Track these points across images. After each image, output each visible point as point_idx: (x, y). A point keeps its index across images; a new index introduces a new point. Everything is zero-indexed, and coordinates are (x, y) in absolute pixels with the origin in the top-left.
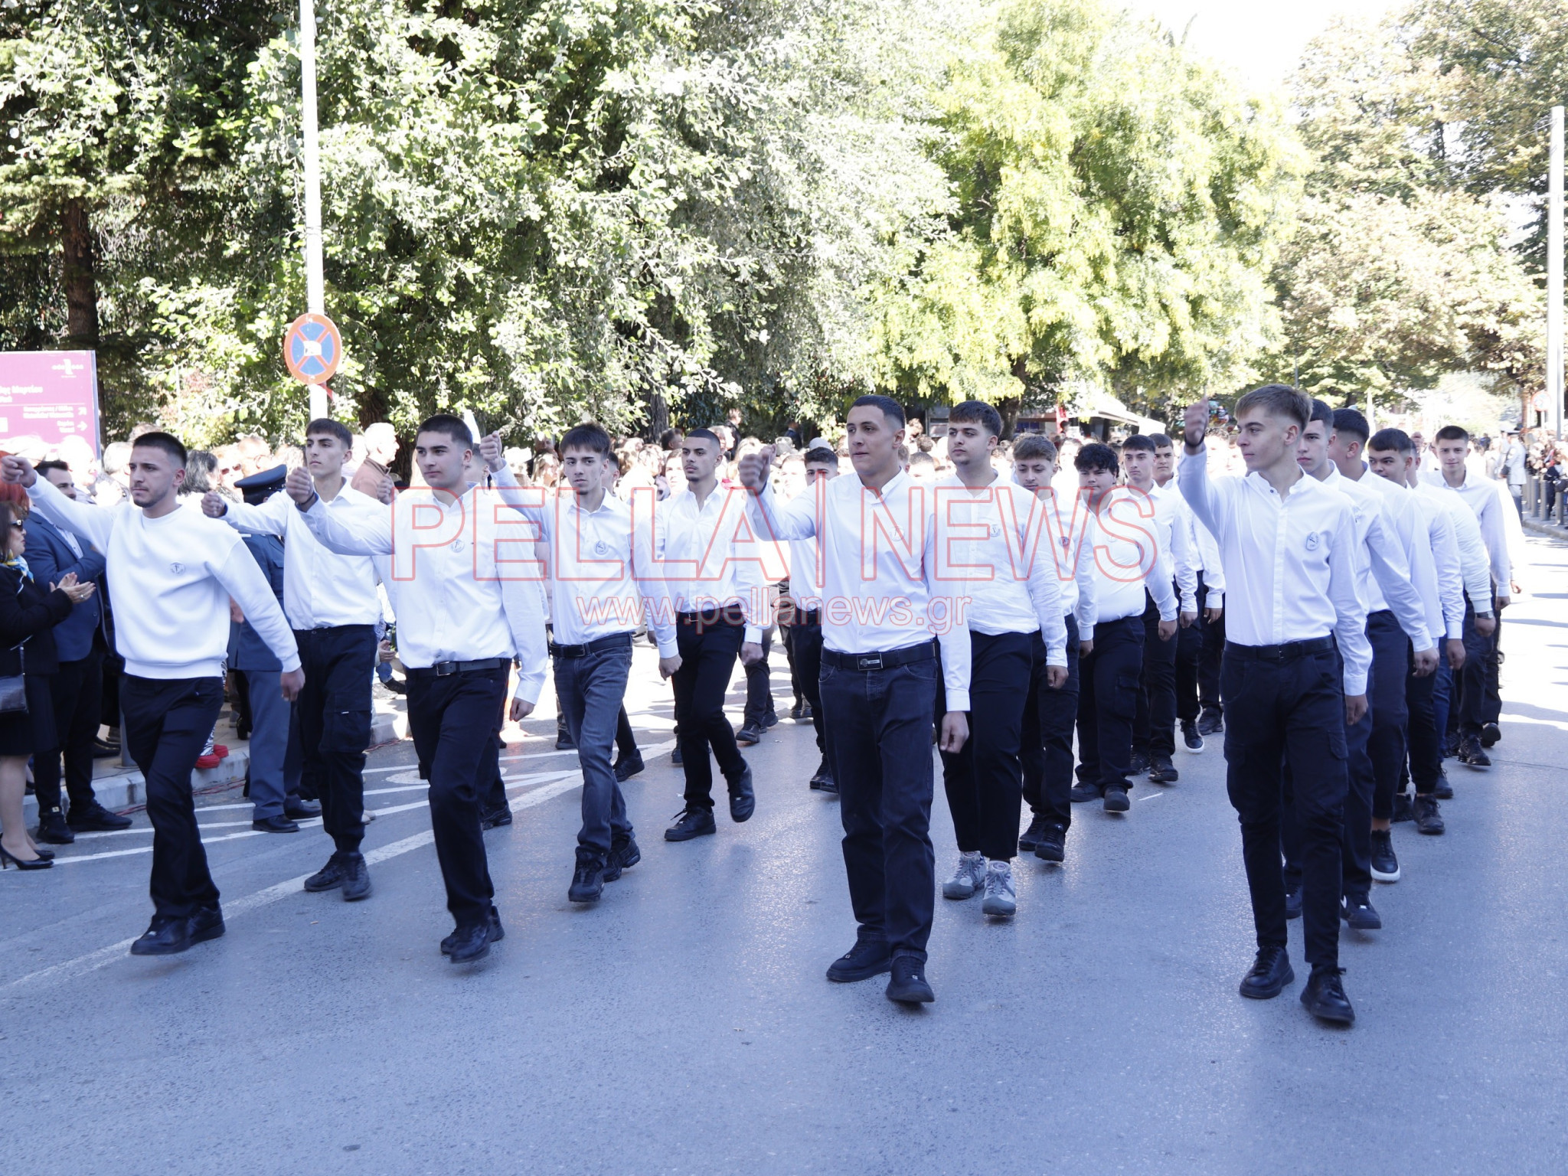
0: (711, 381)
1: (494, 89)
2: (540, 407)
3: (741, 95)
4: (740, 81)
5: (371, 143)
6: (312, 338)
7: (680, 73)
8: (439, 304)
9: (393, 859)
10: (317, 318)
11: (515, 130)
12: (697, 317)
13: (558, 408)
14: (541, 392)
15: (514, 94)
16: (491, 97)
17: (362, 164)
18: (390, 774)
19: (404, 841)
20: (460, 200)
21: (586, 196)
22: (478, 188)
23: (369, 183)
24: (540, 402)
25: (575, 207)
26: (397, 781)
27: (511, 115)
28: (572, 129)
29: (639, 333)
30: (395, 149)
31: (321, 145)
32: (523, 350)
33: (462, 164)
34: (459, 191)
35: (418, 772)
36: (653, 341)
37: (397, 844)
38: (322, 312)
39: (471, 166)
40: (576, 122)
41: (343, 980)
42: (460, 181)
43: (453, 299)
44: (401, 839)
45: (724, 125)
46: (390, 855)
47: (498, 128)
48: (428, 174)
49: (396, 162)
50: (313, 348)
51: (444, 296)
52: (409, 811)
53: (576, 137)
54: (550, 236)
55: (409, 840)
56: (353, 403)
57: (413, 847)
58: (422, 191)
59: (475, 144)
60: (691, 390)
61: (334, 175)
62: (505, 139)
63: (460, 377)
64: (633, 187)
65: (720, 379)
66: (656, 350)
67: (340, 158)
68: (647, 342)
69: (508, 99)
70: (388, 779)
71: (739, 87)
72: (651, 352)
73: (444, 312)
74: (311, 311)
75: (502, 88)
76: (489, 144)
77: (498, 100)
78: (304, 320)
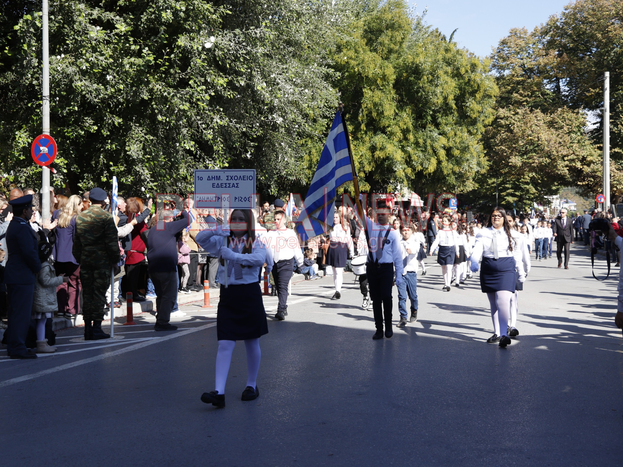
1: (131, 43)
2: (148, 182)
3: (239, 50)
4: (239, 44)
6: (43, 146)
7: (213, 39)
8: (103, 135)
10: (46, 136)
11: (139, 61)
13: (156, 184)
14: (149, 176)
15: (140, 46)
16: (130, 45)
17: (69, 72)
18: (71, 338)
19: (72, 363)
20: (113, 90)
21: (170, 90)
23: (71, 81)
24: (148, 180)
25: (165, 94)
26: (74, 341)
27: (139, 54)
28: (166, 60)
29: (194, 153)
30: (83, 67)
31: (50, 63)
32: (141, 157)
33: (115, 74)
34: (113, 86)
36: (200, 156)
37: (70, 364)
38: (48, 134)
39: (119, 76)
40: (167, 57)
42: (114, 82)
43: (109, 133)
46: (65, 368)
47: (132, 59)
48: (101, 79)
49: (84, 73)
50: (44, 149)
51: (105, 133)
52: (77, 352)
53: (167, 64)
54: (155, 106)
55: (75, 362)
56: (62, 177)
57: (75, 365)
58: (95, 86)
59: (122, 65)
61: (56, 77)
62: (135, 65)
63: (112, 168)
64: (191, 87)
66: (201, 160)
67: (59, 69)
68: (198, 156)
69: (138, 47)
70: (70, 340)
72: (199, 161)
73: (104, 139)
74: (44, 133)
75: (135, 43)
76: (128, 66)
77: (133, 47)
78: (40, 137)
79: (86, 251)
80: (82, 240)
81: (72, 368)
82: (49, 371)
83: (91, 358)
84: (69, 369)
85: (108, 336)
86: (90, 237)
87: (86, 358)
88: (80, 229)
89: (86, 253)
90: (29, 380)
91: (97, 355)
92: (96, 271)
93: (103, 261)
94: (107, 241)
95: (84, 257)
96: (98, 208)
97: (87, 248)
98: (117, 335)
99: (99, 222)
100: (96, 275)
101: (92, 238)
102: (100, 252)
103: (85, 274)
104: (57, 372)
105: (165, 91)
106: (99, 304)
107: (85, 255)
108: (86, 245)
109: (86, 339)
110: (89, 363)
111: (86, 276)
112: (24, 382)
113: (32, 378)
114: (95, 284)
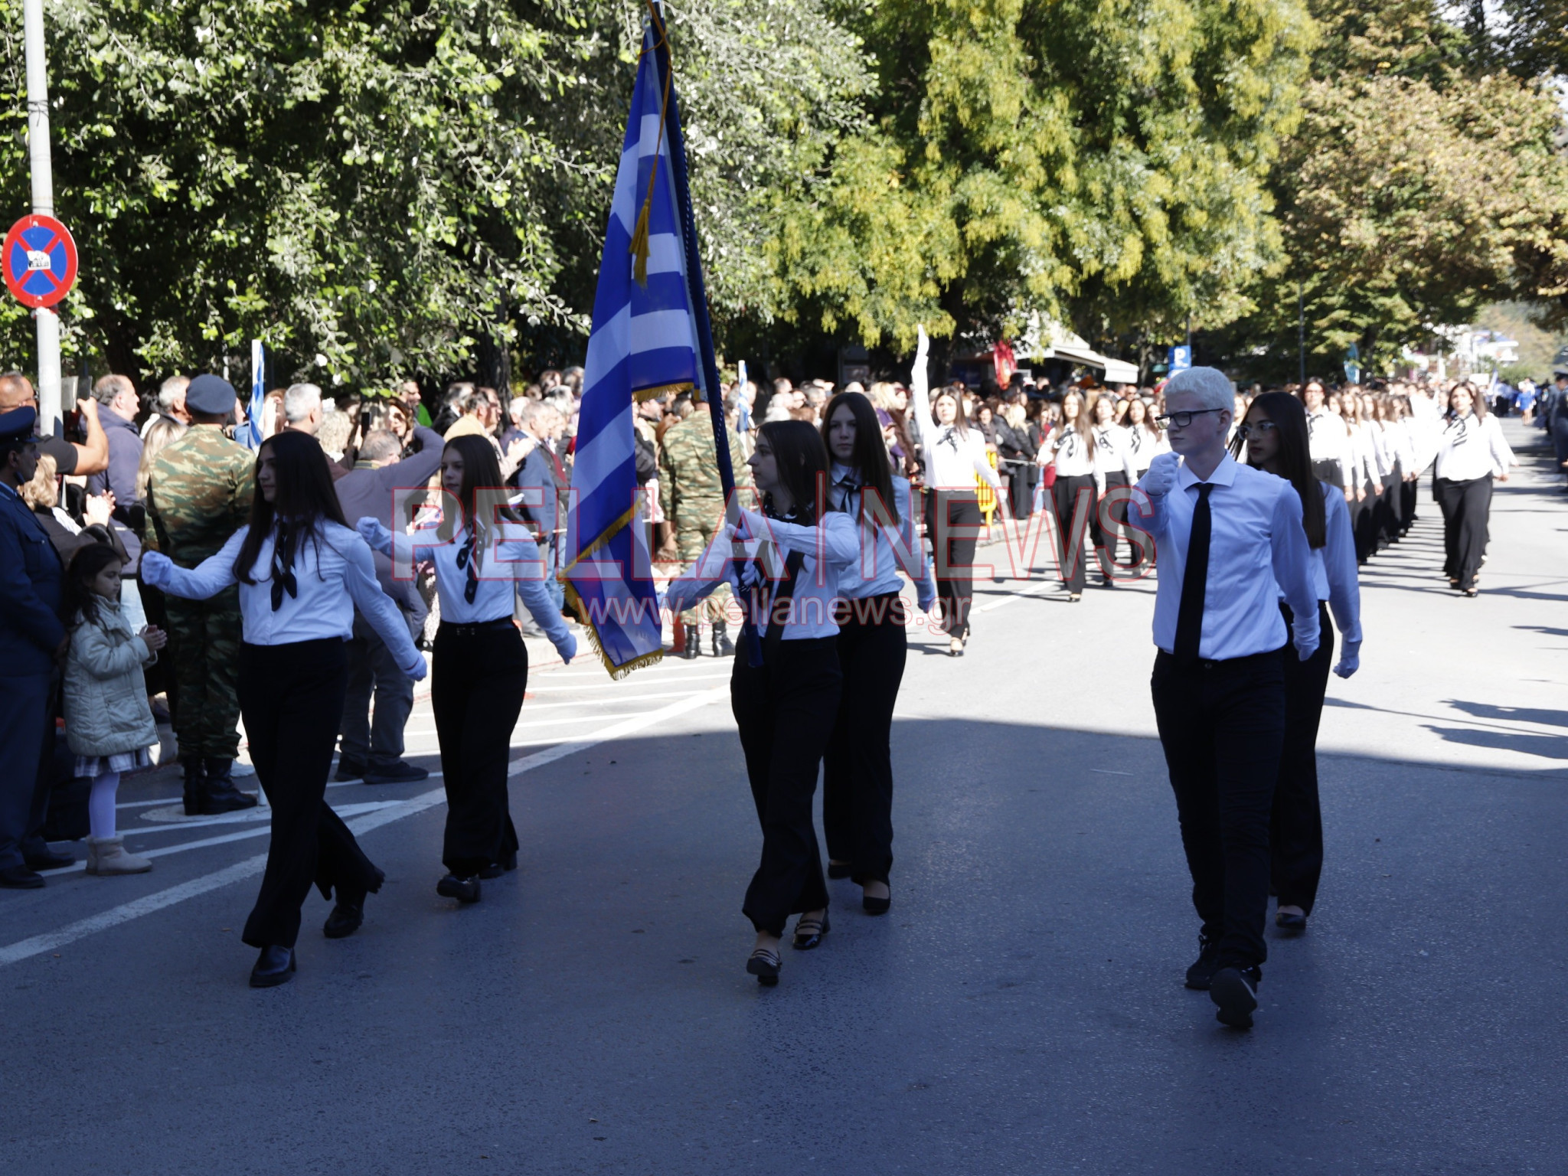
0: (557, 311)
6: (37, 247)
9: (146, 916)
10: (43, 220)
13: (353, 346)
14: (334, 324)
18: (146, 809)
19: (162, 894)
21: (385, 70)
24: (331, 337)
25: (372, 83)
26: (154, 819)
29: (466, 249)
35: (182, 807)
38: (49, 213)
41: (75, 1071)
44: (158, 891)
46: (142, 912)
50: (39, 260)
52: (169, 856)
55: (169, 891)
57: (173, 901)
60: (533, 321)
63: (232, 302)
65: (569, 310)
66: (487, 271)
68: (477, 259)
70: (143, 816)
74: (36, 212)
78: (26, 224)
80: (170, 528)
81: (164, 910)
82: (100, 922)
83: (214, 877)
84: (156, 913)
85: (253, 802)
86: (189, 521)
87: (199, 875)
88: (164, 497)
90: (47, 954)
96: (213, 434)
99: (217, 476)
100: (211, 630)
104: (123, 926)
106: (223, 712)
109: (189, 811)
110: (209, 894)
111: (185, 630)
112: (30, 961)
113: (53, 945)
114: (212, 653)
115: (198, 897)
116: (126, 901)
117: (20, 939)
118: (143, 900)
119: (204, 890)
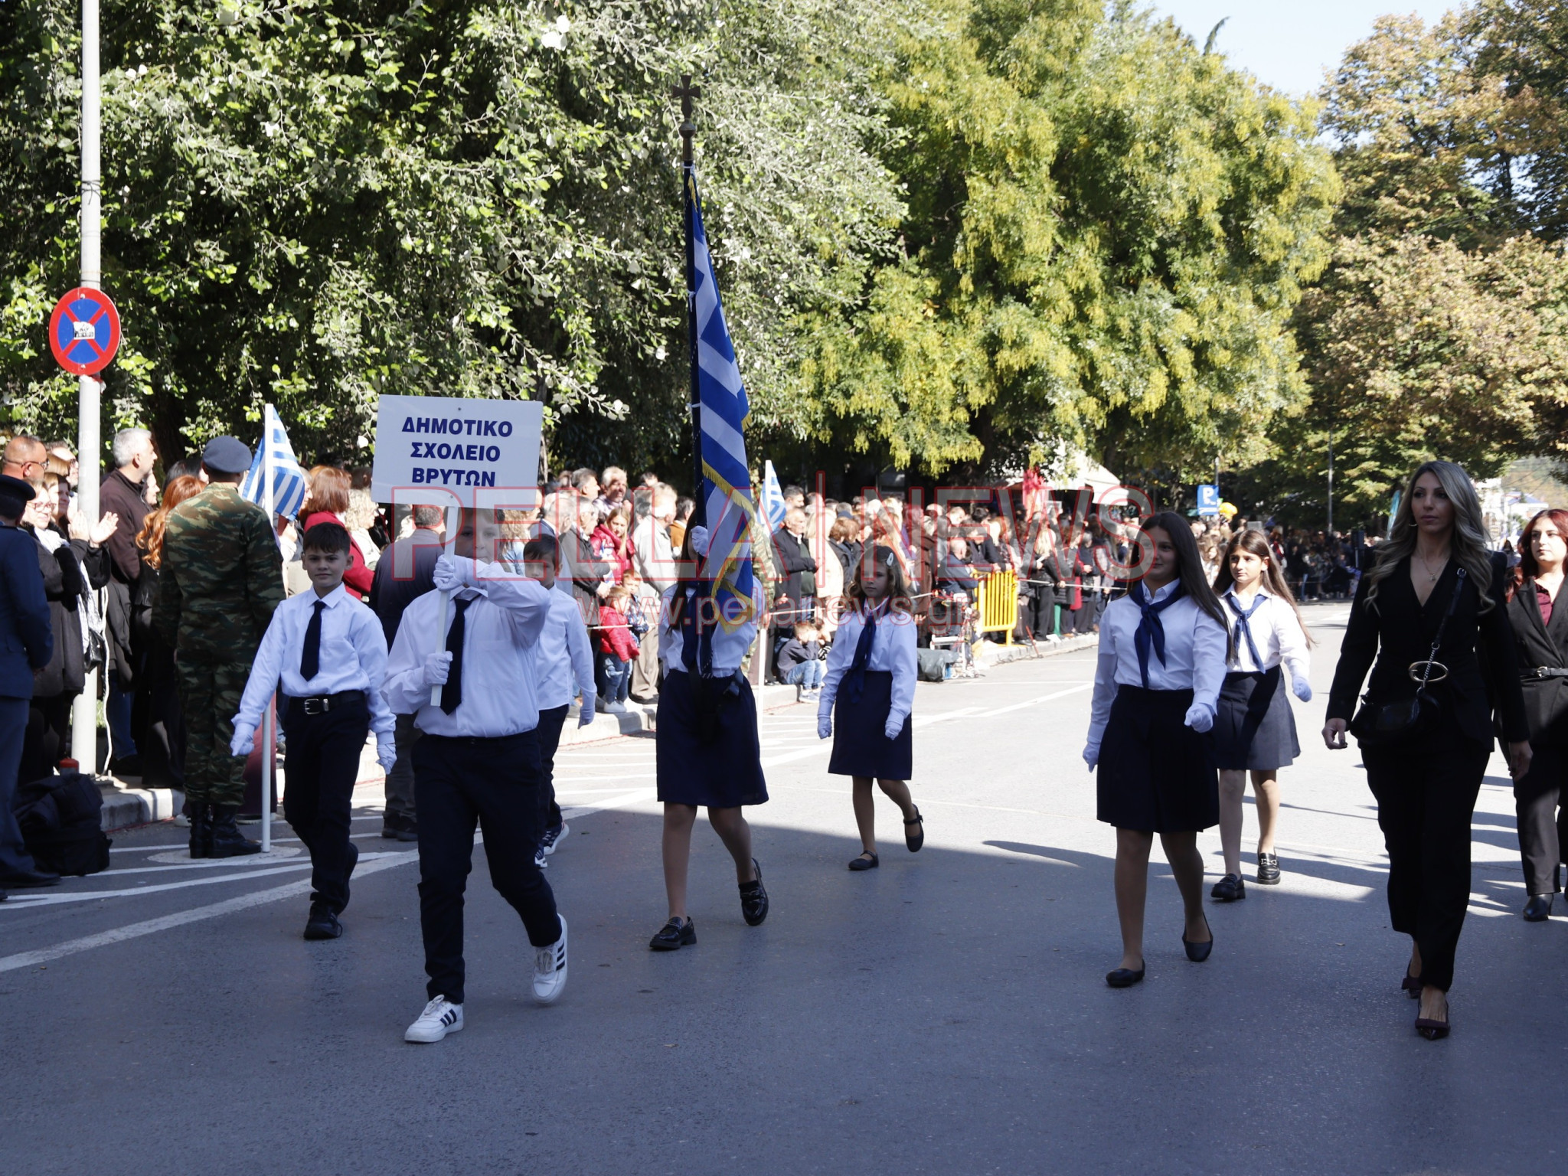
0: (590, 399)
1: (333, 33)
2: (374, 424)
3: (635, 54)
4: (636, 36)
5: (172, 90)
6: (81, 320)
7: (563, 22)
8: (252, 291)
10: (91, 293)
11: (357, 83)
12: (578, 324)
15: (358, 41)
16: (330, 40)
17: (162, 113)
18: (155, 853)
19: (154, 921)
20: (283, 164)
21: (439, 166)
22: (309, 152)
23: (168, 139)
25: (426, 177)
26: (161, 860)
27: (355, 65)
28: (427, 85)
29: (503, 340)
30: (204, 98)
31: (105, 88)
32: (356, 352)
33: (288, 121)
34: (283, 154)
36: (520, 350)
37: (143, 924)
38: (97, 287)
39: (298, 125)
40: (431, 76)
42: (285, 141)
43: (269, 286)
44: (151, 918)
45: (615, 90)
46: (132, 935)
47: (335, 80)
48: (247, 131)
49: (201, 115)
50: (85, 330)
51: (261, 285)
52: (168, 892)
53: (431, 94)
54: (394, 212)
55: (162, 919)
56: (138, 407)
58: (235, 151)
59: (303, 97)
60: (565, 409)
61: (125, 126)
62: (343, 94)
63: (276, 385)
64: (499, 155)
65: (603, 397)
66: (523, 361)
67: (133, 105)
68: (513, 350)
69: (351, 46)
70: (151, 858)
71: (633, 43)
72: (517, 363)
73: (257, 303)
74: (84, 285)
75: (344, 33)
76: (323, 99)
77: (337, 46)
78: (75, 296)
79: (193, 612)
81: (151, 935)
82: (89, 942)
83: (206, 909)
84: (144, 937)
85: (256, 849)
86: (204, 574)
87: (194, 906)
88: (178, 550)
89: (193, 618)
90: (33, 966)
91: (223, 899)
92: (221, 669)
93: (242, 641)
94: (252, 586)
95: (186, 630)
96: (228, 492)
97: (197, 605)
98: (281, 845)
99: (229, 531)
100: (220, 680)
101: (211, 576)
102: (230, 618)
103: (189, 674)
104: (111, 946)
105: (422, 171)
106: (229, 761)
107: (192, 624)
108: (194, 596)
109: (195, 855)
110: (200, 923)
111: (194, 681)
112: (17, 972)
113: (41, 960)
114: (220, 703)
115: (188, 924)
116: (118, 926)
117: (11, 954)
118: (135, 926)
119: (195, 919)
